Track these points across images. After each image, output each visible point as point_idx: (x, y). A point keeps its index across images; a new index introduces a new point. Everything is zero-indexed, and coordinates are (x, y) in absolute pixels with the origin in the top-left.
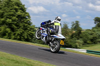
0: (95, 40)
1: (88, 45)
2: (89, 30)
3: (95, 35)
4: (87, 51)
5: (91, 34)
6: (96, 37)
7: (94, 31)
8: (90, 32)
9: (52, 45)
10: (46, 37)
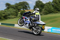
0: (6, 17)
1: (2, 20)
2: (3, 11)
3: (6, 14)
4: (1, 24)
5: (4, 13)
6: (6, 15)
7: (5, 11)
8: (3, 12)
9: (35, 29)
10: (29, 24)
